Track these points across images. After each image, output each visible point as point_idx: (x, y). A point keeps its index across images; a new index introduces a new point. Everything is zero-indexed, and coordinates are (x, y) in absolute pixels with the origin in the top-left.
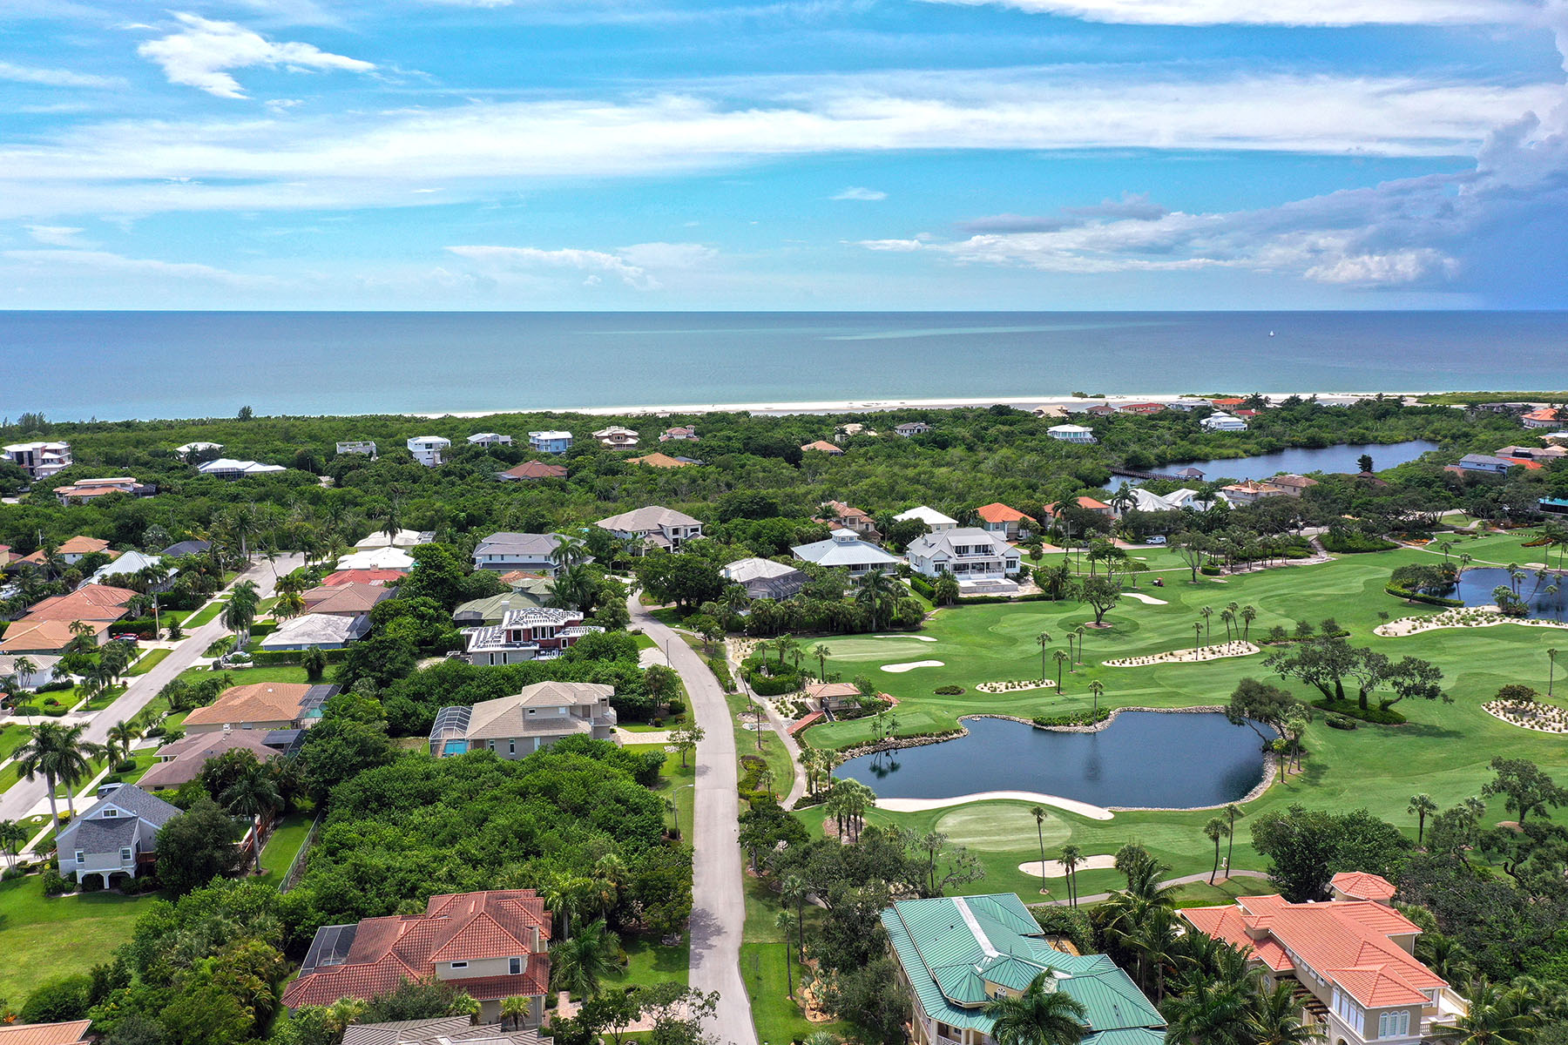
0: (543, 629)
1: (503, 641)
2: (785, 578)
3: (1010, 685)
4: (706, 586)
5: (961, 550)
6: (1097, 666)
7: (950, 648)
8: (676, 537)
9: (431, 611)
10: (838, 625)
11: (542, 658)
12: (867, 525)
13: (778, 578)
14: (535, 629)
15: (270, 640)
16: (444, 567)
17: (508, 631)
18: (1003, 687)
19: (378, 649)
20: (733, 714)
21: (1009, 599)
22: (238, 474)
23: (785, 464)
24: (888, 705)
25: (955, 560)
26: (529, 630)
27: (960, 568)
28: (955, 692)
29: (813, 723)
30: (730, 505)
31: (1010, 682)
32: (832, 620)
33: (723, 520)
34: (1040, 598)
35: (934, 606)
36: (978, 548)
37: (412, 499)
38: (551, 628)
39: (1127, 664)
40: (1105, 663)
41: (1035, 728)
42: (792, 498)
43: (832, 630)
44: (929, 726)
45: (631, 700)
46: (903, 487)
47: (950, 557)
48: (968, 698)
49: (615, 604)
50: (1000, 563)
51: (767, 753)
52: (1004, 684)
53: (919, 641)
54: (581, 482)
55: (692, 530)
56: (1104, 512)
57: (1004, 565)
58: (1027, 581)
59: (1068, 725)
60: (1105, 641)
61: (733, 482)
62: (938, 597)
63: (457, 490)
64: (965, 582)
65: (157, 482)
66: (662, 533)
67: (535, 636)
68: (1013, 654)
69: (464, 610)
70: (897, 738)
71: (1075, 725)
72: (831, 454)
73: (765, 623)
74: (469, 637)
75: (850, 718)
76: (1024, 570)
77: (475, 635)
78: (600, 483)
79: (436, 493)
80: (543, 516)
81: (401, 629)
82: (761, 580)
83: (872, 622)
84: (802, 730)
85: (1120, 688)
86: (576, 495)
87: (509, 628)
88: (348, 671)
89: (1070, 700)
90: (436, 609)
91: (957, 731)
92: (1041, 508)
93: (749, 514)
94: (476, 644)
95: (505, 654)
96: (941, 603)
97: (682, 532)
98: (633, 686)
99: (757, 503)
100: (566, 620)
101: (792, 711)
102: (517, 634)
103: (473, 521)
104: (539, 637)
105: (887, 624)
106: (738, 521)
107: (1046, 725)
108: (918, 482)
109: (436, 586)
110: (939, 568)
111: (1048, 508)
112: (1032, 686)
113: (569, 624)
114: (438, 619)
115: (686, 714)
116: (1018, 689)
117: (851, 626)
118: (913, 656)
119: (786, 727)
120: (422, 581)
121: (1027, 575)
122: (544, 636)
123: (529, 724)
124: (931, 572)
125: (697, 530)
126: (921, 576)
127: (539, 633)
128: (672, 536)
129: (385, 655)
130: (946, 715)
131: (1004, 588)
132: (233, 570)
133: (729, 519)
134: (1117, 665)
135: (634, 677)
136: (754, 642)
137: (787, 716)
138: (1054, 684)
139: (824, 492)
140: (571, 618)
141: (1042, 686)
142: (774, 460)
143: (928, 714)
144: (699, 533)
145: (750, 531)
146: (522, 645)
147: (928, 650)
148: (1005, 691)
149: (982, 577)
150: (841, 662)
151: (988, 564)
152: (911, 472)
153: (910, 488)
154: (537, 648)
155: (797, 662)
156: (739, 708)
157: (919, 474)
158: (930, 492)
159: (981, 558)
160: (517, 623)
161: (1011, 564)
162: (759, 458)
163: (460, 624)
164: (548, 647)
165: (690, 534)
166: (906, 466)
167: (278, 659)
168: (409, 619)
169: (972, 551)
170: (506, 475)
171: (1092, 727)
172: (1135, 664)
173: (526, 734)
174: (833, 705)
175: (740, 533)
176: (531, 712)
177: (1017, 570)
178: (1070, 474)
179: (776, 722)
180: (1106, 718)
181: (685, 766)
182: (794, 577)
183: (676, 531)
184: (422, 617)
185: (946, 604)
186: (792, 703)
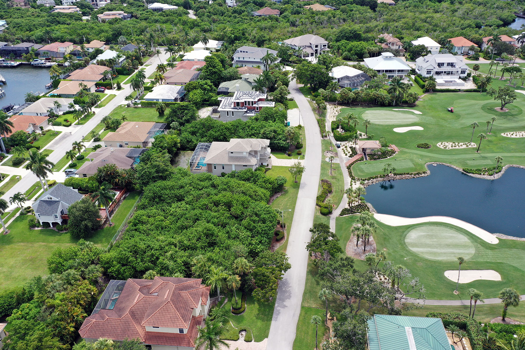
0: (249, 102)
1: (232, 106)
2: (358, 76)
3: (454, 144)
4: (322, 80)
5: (440, 65)
6: (498, 136)
7: (428, 119)
8: (316, 49)
9: (208, 87)
10: (378, 102)
11: (248, 115)
12: (399, 46)
13: (355, 76)
14: (245, 102)
15: (149, 96)
16: (216, 67)
17: (235, 103)
18: (450, 146)
19: (181, 109)
20: (323, 151)
21: (459, 90)
22: (161, 10)
23: (370, 10)
24: (393, 152)
25: (438, 69)
26: (243, 103)
27: (438, 73)
28: (426, 146)
29: (357, 161)
30: (341, 34)
31: (454, 143)
32: (375, 99)
33: (337, 41)
34: (475, 91)
35: (423, 92)
36: (448, 64)
37: (219, 24)
38: (252, 102)
39: (514, 136)
40: (502, 134)
41: (463, 173)
42: (368, 30)
43: (375, 104)
44: (411, 169)
45: (279, 143)
46: (418, 24)
47: (434, 68)
48: (431, 152)
49: (281, 89)
50: (458, 72)
51: (333, 178)
52: (451, 143)
53: (413, 113)
54: (285, 17)
55: (324, 46)
56: (512, 43)
57: (460, 72)
58: (469, 80)
59: (480, 174)
60: (504, 120)
61: (346, 18)
62: (426, 89)
63: (236, 20)
64: (440, 80)
65: (132, 13)
66: (311, 47)
67: (246, 105)
68: (457, 125)
69: (223, 85)
70: (395, 174)
71: (484, 174)
72: (390, 5)
73: (345, 100)
74: (221, 101)
75: (375, 159)
76: (469, 75)
77: (223, 100)
78: (292, 18)
79: (229, 21)
80: (264, 37)
81: (196, 95)
82: (347, 78)
83: (393, 101)
84: (352, 164)
85: (509, 151)
86: (282, 23)
87: (235, 101)
88: (169, 117)
89: (483, 157)
90: (210, 86)
91: (424, 173)
92: (481, 39)
93: (349, 39)
94: (222, 106)
95: (233, 112)
96: (427, 91)
97: (319, 47)
98: (280, 136)
99: (353, 33)
100: (258, 98)
101: (349, 153)
102: (238, 104)
103: (237, 38)
104: (247, 105)
105: (400, 103)
106: (343, 42)
107: (469, 173)
108: (425, 22)
109: (213, 74)
110: (429, 72)
111: (485, 40)
112: (464, 146)
113: (260, 100)
114: (211, 90)
115: (302, 150)
116: (457, 147)
117: (383, 103)
118: (409, 123)
119: (345, 162)
120: (207, 72)
121: (469, 77)
122: (249, 105)
123: (231, 158)
124: (424, 74)
125: (326, 46)
126: (420, 76)
127: (247, 104)
128: (315, 49)
129: (184, 112)
130: (420, 161)
131: (458, 84)
132: (148, 56)
133: (340, 40)
134: (509, 136)
135: (281, 132)
136: (340, 108)
137: (346, 155)
138: (475, 146)
139: (383, 26)
140: (261, 97)
141: (470, 146)
142: (365, 8)
143: (412, 160)
144: (327, 47)
145: (348, 47)
146: (240, 109)
147: (416, 120)
148: (451, 148)
149: (448, 78)
150: (376, 125)
151: (452, 72)
152: (423, 16)
153: (422, 25)
154: (246, 110)
155: (355, 125)
156: (327, 147)
157: (427, 18)
158: (431, 27)
159: (450, 69)
160: (238, 99)
161: (463, 72)
162: (359, 7)
163: (219, 93)
164: (251, 109)
165: (322, 47)
166: (421, 13)
167: (150, 104)
168: (199, 91)
169: (445, 65)
170: (257, 13)
171: (492, 177)
172: (518, 137)
173: (229, 163)
174: (368, 152)
175: (344, 48)
176: (232, 153)
177: (465, 75)
178: (497, 18)
179: (341, 158)
180: (500, 171)
181: (296, 182)
182: (362, 75)
183: (317, 46)
184: (205, 89)
185: (429, 92)
186: (350, 147)
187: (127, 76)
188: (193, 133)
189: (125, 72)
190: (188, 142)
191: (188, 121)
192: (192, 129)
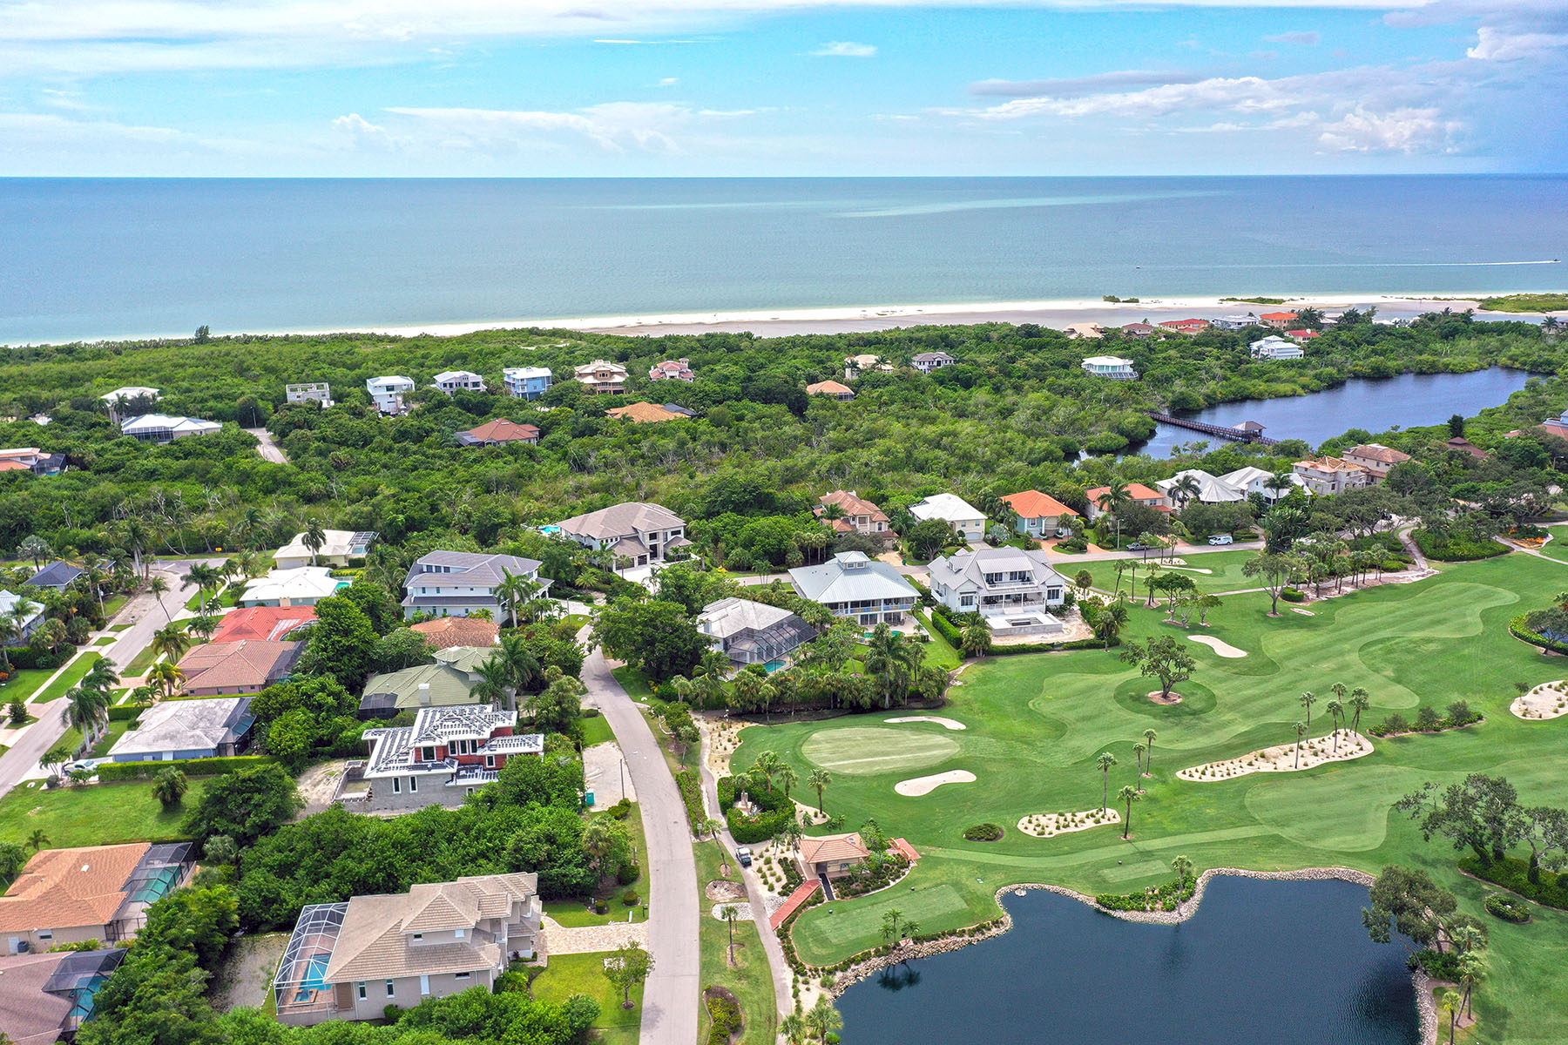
0: (463, 743)
1: (411, 760)
2: (779, 626)
3: (1061, 819)
4: (678, 649)
5: (992, 579)
6: (1170, 781)
7: (985, 745)
8: (653, 542)
9: (330, 700)
10: (842, 702)
11: (461, 782)
12: (880, 524)
13: (771, 628)
14: (452, 743)
15: (129, 744)
16: (353, 631)
17: (418, 750)
18: (1053, 826)
19: (241, 792)
20: (702, 884)
21: (1052, 647)
22: (166, 434)
23: (789, 417)
24: (903, 863)
25: (988, 590)
26: (445, 748)
27: (990, 601)
28: (986, 835)
29: (804, 906)
30: (720, 495)
31: (1061, 815)
32: (835, 696)
33: (710, 515)
34: (1090, 645)
35: (961, 659)
36: (1013, 575)
37: (355, 475)
38: (474, 742)
39: (1207, 778)
40: (1179, 774)
41: (1098, 911)
42: (792, 477)
43: (835, 707)
44: (959, 915)
45: (565, 876)
46: (922, 453)
47: (979, 588)
48: (1006, 850)
49: (561, 688)
50: (1039, 594)
51: (741, 975)
52: (1054, 817)
53: (942, 730)
54: (554, 445)
55: (673, 533)
56: (1159, 503)
57: (1046, 596)
58: (1072, 612)
59: (1144, 910)
60: (1177, 729)
61: (728, 441)
62: (966, 649)
63: (409, 461)
64: (997, 620)
65: (68, 449)
66: (636, 538)
67: (453, 752)
68: (1060, 757)
69: (377, 686)
70: (917, 940)
71: (1152, 910)
72: (840, 398)
73: (751, 703)
74: (373, 742)
75: (856, 894)
76: (1069, 600)
77: (380, 739)
78: (574, 447)
79: (385, 466)
80: (498, 515)
81: (291, 729)
82: (749, 634)
83: (884, 697)
84: (791, 919)
85: (1204, 827)
86: (547, 462)
87: (418, 745)
88: (201, 820)
89: (1142, 853)
90: (337, 696)
91: (996, 923)
92: (1083, 495)
93: (740, 508)
94: (377, 763)
95: (413, 779)
96: (969, 655)
97: (661, 537)
98: (568, 853)
99: (750, 493)
100: (493, 727)
101: (779, 880)
102: (428, 752)
103: (413, 525)
104: (459, 753)
105: (904, 698)
106: (728, 517)
107: (1114, 909)
108: (938, 446)
109: (342, 655)
110: (966, 601)
111: (1093, 495)
112: (1090, 823)
113: (498, 733)
114: (339, 710)
115: (637, 887)
116: (1072, 829)
117: (858, 703)
118: (935, 762)
119: (770, 912)
120: (325, 650)
121: (1071, 604)
122: (464, 750)
123: (417, 955)
124: (956, 606)
125: (679, 532)
126: (944, 611)
127: (458, 749)
128: (648, 543)
129: (250, 799)
130: (981, 886)
131: (1047, 630)
132: (125, 593)
133: (718, 513)
134: (1196, 778)
135: (569, 839)
136: (737, 727)
137: (771, 889)
138: (1118, 820)
139: (832, 464)
140: (500, 724)
141: (1104, 822)
142: (775, 409)
143: (957, 886)
144: (682, 535)
145: (743, 535)
146: (435, 766)
147: (952, 749)
148: (1056, 832)
149: (1018, 612)
150: (845, 777)
151: (1025, 595)
152: (930, 431)
153: (931, 455)
154: (454, 770)
155: (787, 787)
156: (712, 868)
157: (942, 435)
158: (953, 460)
159: (1017, 588)
160: (428, 738)
161: (1053, 594)
162: (759, 406)
163: (363, 716)
164: (470, 765)
165: (670, 538)
166: (925, 420)
167: (129, 773)
168: (300, 715)
169: (1006, 578)
170: (472, 436)
171: (1175, 914)
172: (1218, 778)
173: (407, 973)
174: (832, 871)
175: (729, 536)
176: (417, 936)
177: (1060, 601)
178: (1111, 429)
179: (758, 901)
180: (1192, 895)
181: (628, 1007)
182: (791, 623)
183: (653, 536)
184: (319, 707)
185: (975, 656)
186: (780, 861)
187: (47, 673)
188: (284, 870)
189: (41, 660)
190: (267, 902)
191: (266, 829)
192: (278, 856)
